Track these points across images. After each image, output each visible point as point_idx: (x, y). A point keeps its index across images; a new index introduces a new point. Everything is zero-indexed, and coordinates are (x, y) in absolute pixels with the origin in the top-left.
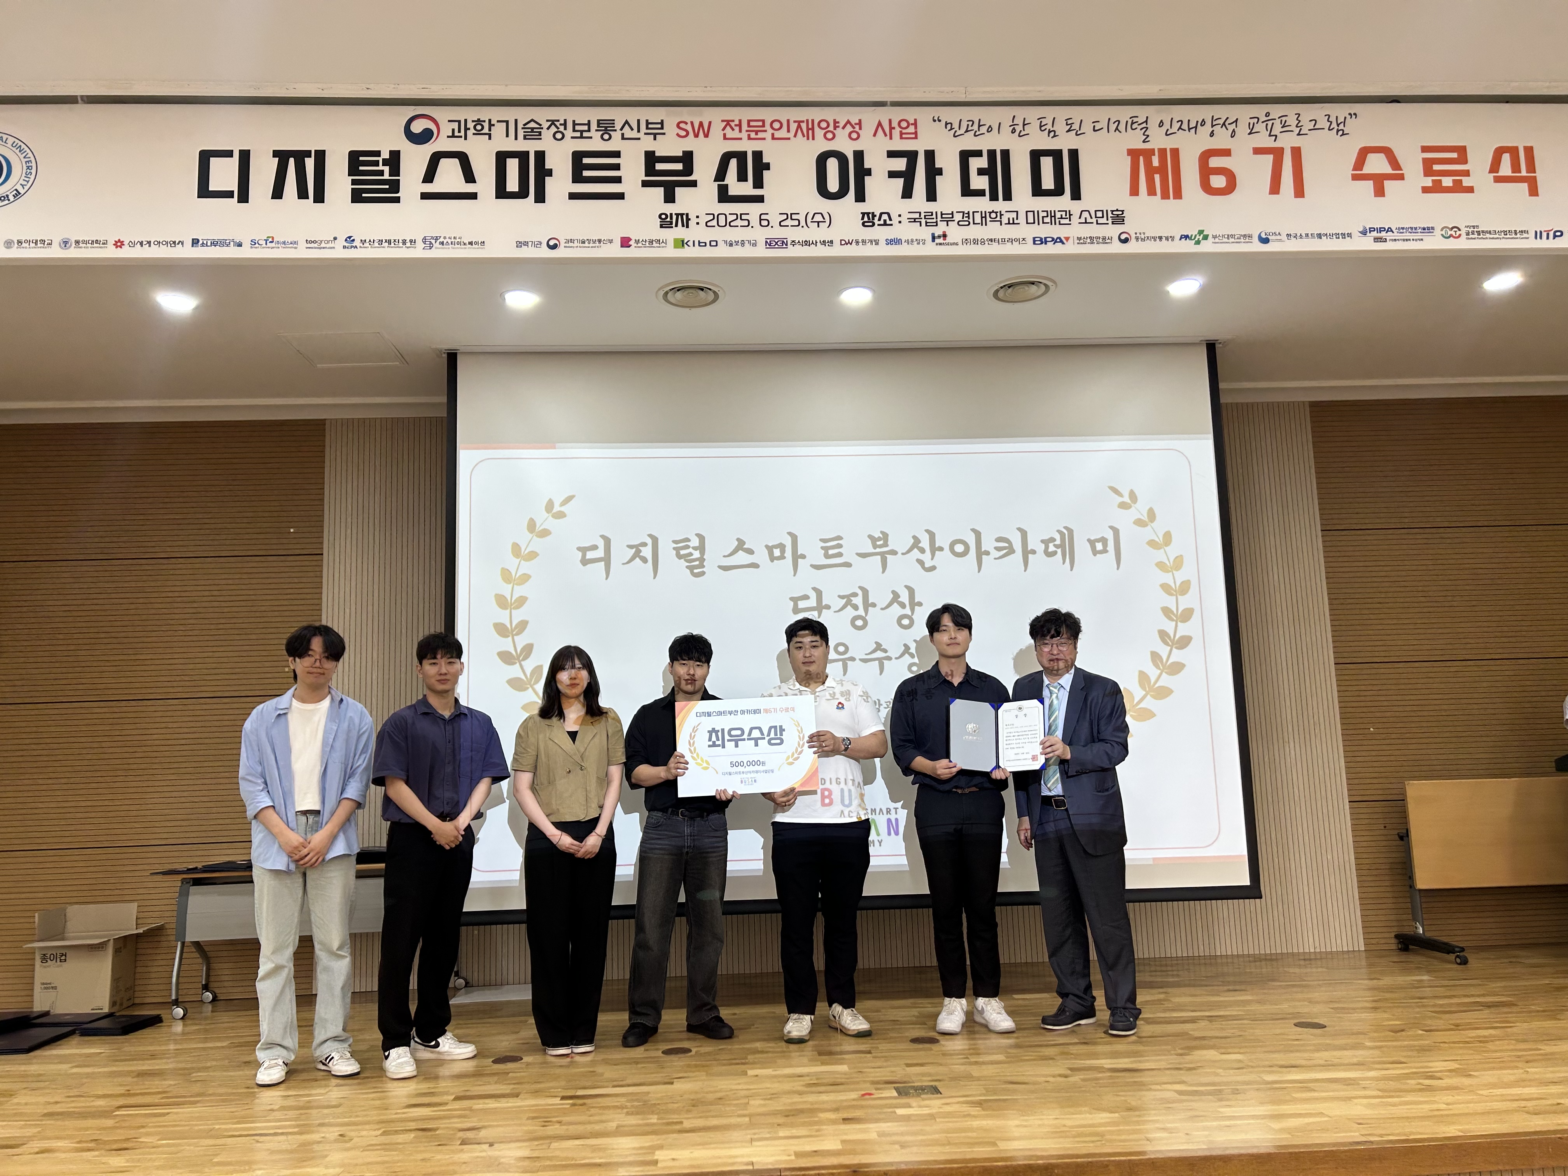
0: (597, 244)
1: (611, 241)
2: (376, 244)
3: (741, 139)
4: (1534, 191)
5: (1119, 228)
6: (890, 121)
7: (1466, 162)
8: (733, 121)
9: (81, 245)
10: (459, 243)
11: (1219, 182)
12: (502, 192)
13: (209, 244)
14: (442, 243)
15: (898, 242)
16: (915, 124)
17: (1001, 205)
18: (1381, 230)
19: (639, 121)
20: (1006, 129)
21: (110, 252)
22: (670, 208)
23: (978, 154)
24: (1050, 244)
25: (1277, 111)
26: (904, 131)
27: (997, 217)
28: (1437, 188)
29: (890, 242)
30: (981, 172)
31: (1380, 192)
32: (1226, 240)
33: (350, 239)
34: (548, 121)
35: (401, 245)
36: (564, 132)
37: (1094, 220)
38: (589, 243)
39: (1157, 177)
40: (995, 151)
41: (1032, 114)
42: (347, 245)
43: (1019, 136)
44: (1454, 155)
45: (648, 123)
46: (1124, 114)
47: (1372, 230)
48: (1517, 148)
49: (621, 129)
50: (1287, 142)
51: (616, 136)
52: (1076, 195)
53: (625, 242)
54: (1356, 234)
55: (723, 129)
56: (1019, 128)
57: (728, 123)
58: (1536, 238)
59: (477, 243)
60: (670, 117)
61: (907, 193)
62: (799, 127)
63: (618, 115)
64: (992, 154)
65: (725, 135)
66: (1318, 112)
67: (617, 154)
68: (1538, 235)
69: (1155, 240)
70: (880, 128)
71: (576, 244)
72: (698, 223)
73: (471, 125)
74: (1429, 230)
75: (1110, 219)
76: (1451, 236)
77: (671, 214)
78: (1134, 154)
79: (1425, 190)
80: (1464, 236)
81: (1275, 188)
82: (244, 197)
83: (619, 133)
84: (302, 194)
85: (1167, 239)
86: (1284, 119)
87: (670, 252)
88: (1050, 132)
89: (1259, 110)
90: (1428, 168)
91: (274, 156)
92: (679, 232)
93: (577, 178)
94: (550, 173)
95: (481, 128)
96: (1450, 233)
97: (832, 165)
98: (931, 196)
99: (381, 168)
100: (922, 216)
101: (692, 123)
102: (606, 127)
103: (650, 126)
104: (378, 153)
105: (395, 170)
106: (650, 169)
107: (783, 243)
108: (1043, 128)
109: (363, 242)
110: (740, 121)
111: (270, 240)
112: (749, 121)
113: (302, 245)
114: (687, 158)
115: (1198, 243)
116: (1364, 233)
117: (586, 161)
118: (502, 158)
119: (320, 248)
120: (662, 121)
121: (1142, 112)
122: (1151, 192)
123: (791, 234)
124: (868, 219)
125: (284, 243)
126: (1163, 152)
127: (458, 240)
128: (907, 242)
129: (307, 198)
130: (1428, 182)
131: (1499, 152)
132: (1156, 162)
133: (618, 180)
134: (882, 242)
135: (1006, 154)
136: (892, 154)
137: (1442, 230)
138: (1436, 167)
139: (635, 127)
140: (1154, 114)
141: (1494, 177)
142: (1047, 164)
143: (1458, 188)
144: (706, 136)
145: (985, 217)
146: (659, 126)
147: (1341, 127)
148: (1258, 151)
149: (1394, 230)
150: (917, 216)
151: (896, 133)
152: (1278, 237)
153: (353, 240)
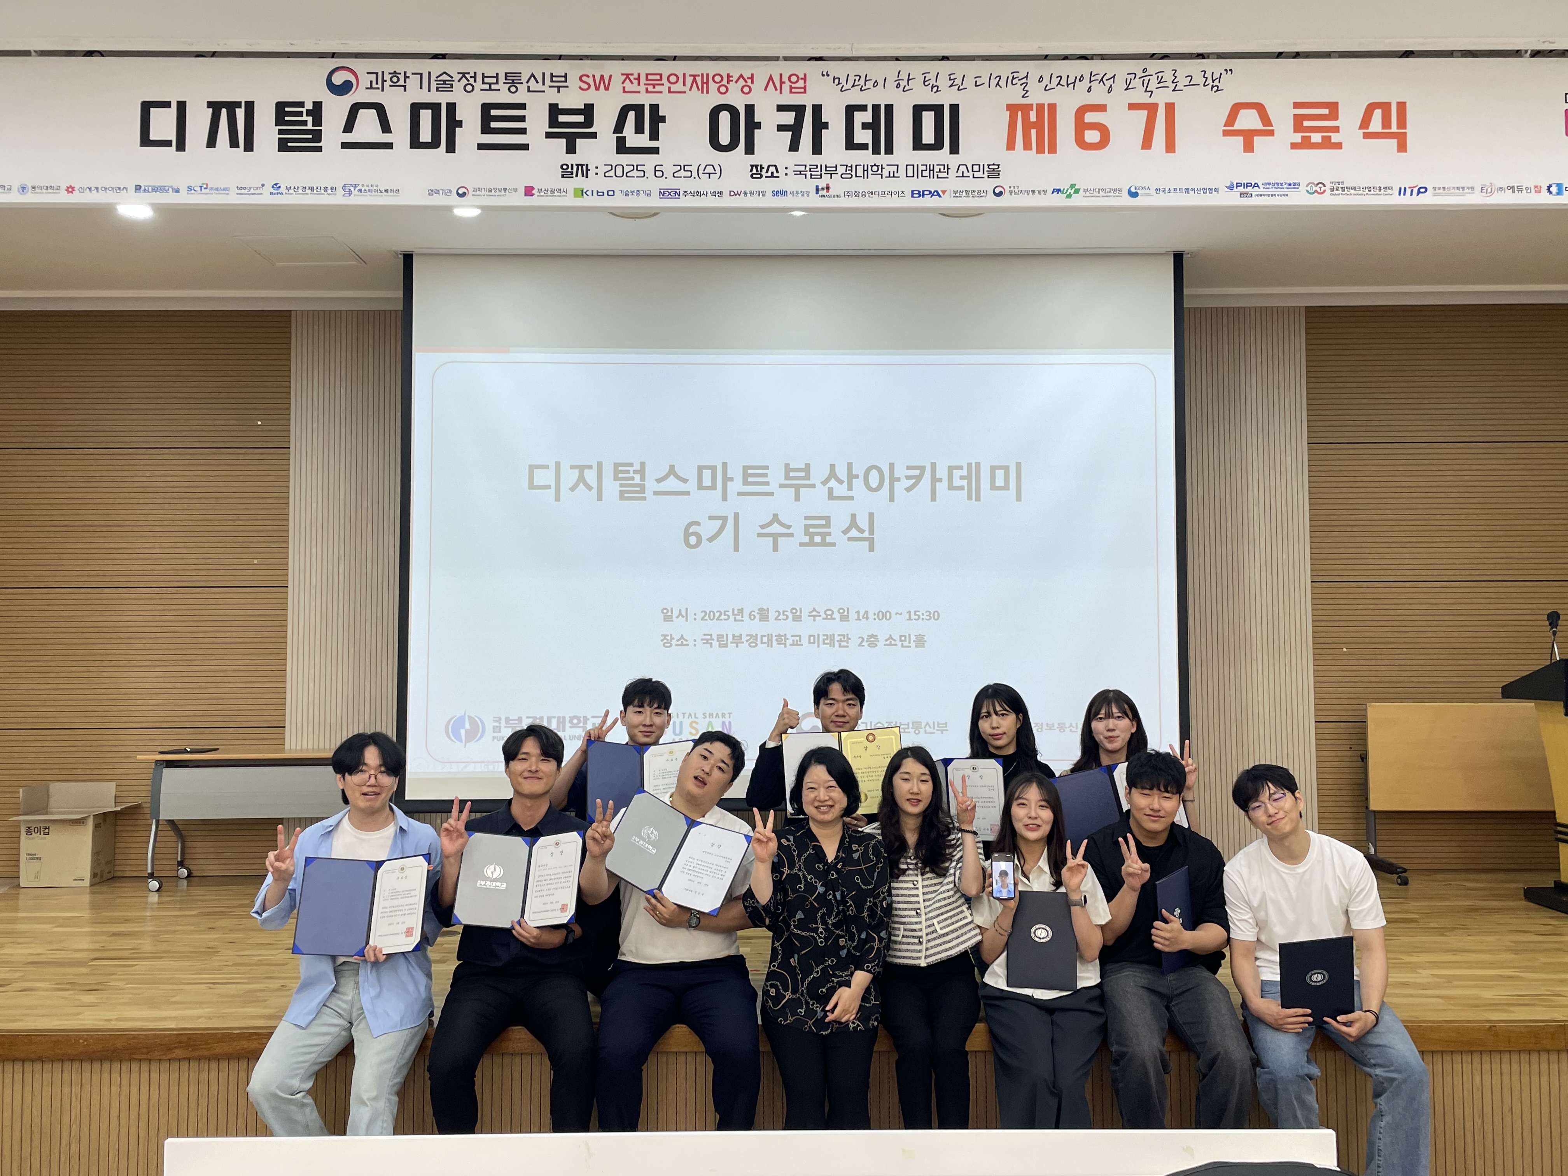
0: (503, 193)
1: (515, 190)
2: (300, 191)
3: (639, 92)
4: (1402, 147)
5: (995, 182)
6: (781, 75)
7: (1336, 118)
8: (632, 74)
9: (37, 191)
10: (376, 191)
11: (1092, 136)
12: (415, 143)
13: (150, 190)
14: (360, 191)
15: (784, 193)
16: (805, 79)
17: (882, 159)
18: (1248, 185)
19: (544, 74)
20: (891, 84)
21: (63, 198)
22: (571, 159)
23: (863, 108)
24: (927, 197)
25: (1154, 66)
26: (793, 85)
27: (878, 170)
28: (1306, 144)
29: (776, 193)
30: (865, 126)
31: (1249, 147)
32: (1097, 194)
33: (276, 186)
34: (459, 73)
35: (323, 192)
36: (474, 84)
37: (971, 174)
38: (495, 192)
39: (1034, 132)
40: (879, 106)
41: (917, 69)
42: (274, 191)
43: (904, 91)
44: (1326, 111)
45: (552, 76)
46: (1005, 69)
47: (1239, 185)
48: (1389, 104)
49: (527, 82)
50: (1161, 98)
51: (522, 88)
52: (955, 149)
53: (529, 191)
54: (1223, 189)
55: (623, 83)
56: (903, 84)
57: (627, 76)
58: (1400, 194)
59: (392, 191)
60: (574, 70)
61: (794, 146)
62: (695, 80)
63: (525, 68)
64: (876, 108)
65: (624, 88)
66: (1195, 67)
67: (522, 106)
68: (1402, 191)
69: (1028, 194)
70: (771, 82)
71: (483, 192)
72: (597, 174)
73: (387, 77)
74: (1293, 185)
75: (985, 172)
76: (1316, 191)
77: (572, 165)
78: (1012, 109)
79: (1294, 146)
80: (1328, 191)
81: (1147, 143)
82: (181, 146)
83: (525, 85)
84: (234, 143)
85: (1040, 192)
86: (1160, 75)
87: (570, 201)
88: (933, 87)
89: (1136, 66)
90: (1298, 123)
91: (208, 107)
92: (578, 181)
93: (486, 129)
94: (460, 124)
95: (398, 80)
96: (1315, 188)
97: (725, 118)
98: (817, 149)
99: (304, 118)
100: (808, 169)
101: (594, 76)
102: (513, 80)
103: (554, 79)
104: (302, 104)
105: (318, 121)
106: (553, 122)
107: (676, 194)
108: (926, 83)
109: (288, 189)
110: (639, 75)
111: (205, 186)
112: (647, 75)
113: (233, 191)
114: (588, 111)
115: (1069, 196)
116: (1231, 188)
117: (494, 112)
118: (416, 109)
119: (250, 194)
120: (566, 74)
121: (1022, 67)
122: (1027, 146)
123: (683, 184)
124: (757, 171)
125: (217, 189)
126: (1040, 107)
127: (375, 188)
128: (793, 193)
129: (238, 147)
130: (1297, 138)
131: (1371, 108)
132: (1033, 116)
133: (523, 131)
134: (769, 194)
135: (889, 108)
136: (781, 108)
137: (1307, 186)
138: (1306, 123)
139: (540, 81)
140: (1034, 69)
141: (1364, 133)
142: (928, 118)
143: (1327, 144)
144: (607, 89)
145: (867, 171)
146: (563, 79)
147: (1217, 81)
148: (1132, 107)
149: (1260, 185)
150: (803, 168)
151: (786, 88)
152: (1148, 192)
153: (279, 187)
